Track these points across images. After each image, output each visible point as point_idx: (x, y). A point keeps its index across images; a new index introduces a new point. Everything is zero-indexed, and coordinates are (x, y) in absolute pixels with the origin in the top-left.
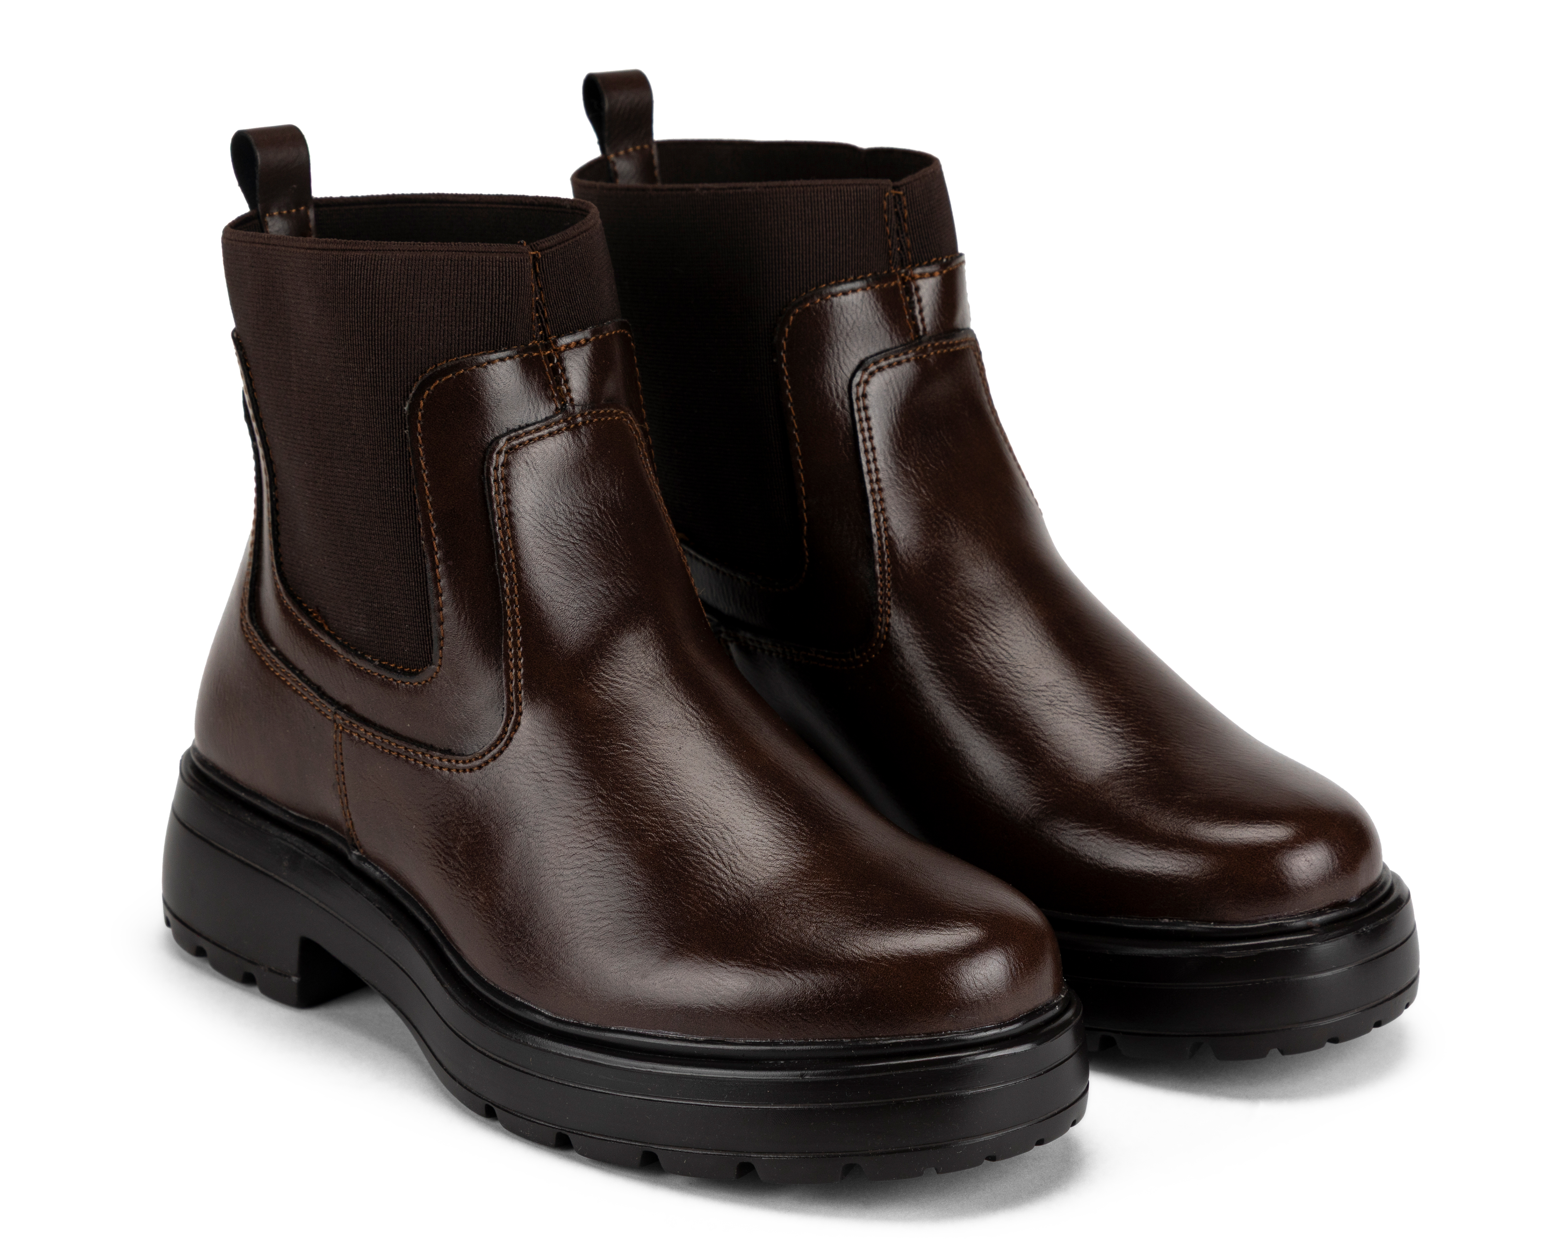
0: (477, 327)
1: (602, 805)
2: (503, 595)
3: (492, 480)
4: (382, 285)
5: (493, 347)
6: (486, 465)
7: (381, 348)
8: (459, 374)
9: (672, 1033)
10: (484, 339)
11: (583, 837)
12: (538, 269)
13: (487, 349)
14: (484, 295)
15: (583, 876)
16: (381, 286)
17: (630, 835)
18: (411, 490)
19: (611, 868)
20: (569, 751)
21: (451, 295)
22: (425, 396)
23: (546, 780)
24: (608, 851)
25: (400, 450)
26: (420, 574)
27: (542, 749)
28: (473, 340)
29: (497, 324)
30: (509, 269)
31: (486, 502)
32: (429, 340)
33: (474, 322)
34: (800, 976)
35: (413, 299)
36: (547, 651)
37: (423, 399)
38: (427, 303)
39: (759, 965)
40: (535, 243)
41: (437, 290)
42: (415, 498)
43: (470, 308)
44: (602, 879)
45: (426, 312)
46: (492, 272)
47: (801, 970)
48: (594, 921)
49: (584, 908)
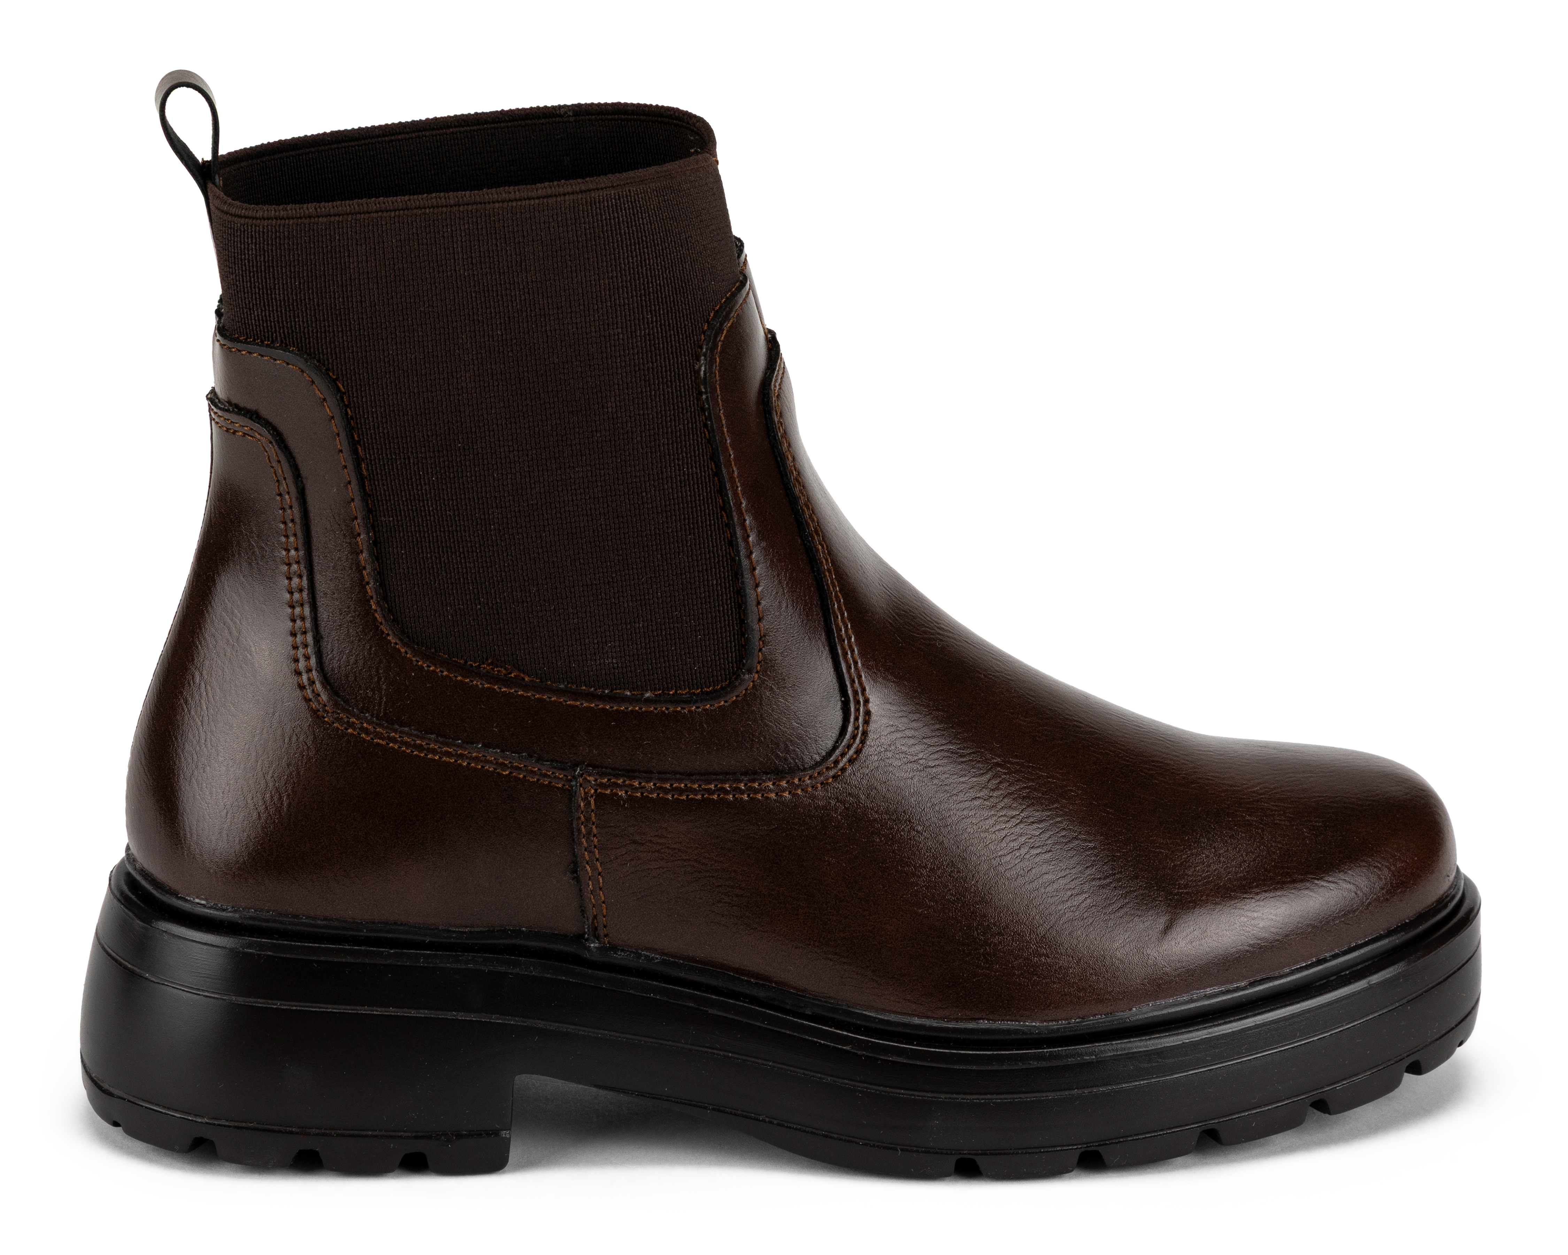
1: (1005, 774)
2: (820, 566)
3: (780, 434)
6: (771, 418)
7: (658, 302)
8: (737, 316)
9: (1208, 990)
11: (1005, 816)
15: (1027, 856)
17: (1052, 796)
19: (1055, 838)
20: (937, 726)
23: (930, 767)
24: (1041, 821)
25: (692, 422)
26: (725, 568)
27: (909, 733)
32: (704, 281)
34: (1330, 879)
39: (1284, 883)
44: (1050, 854)
47: (1327, 873)
48: (1067, 901)
49: (1047, 891)
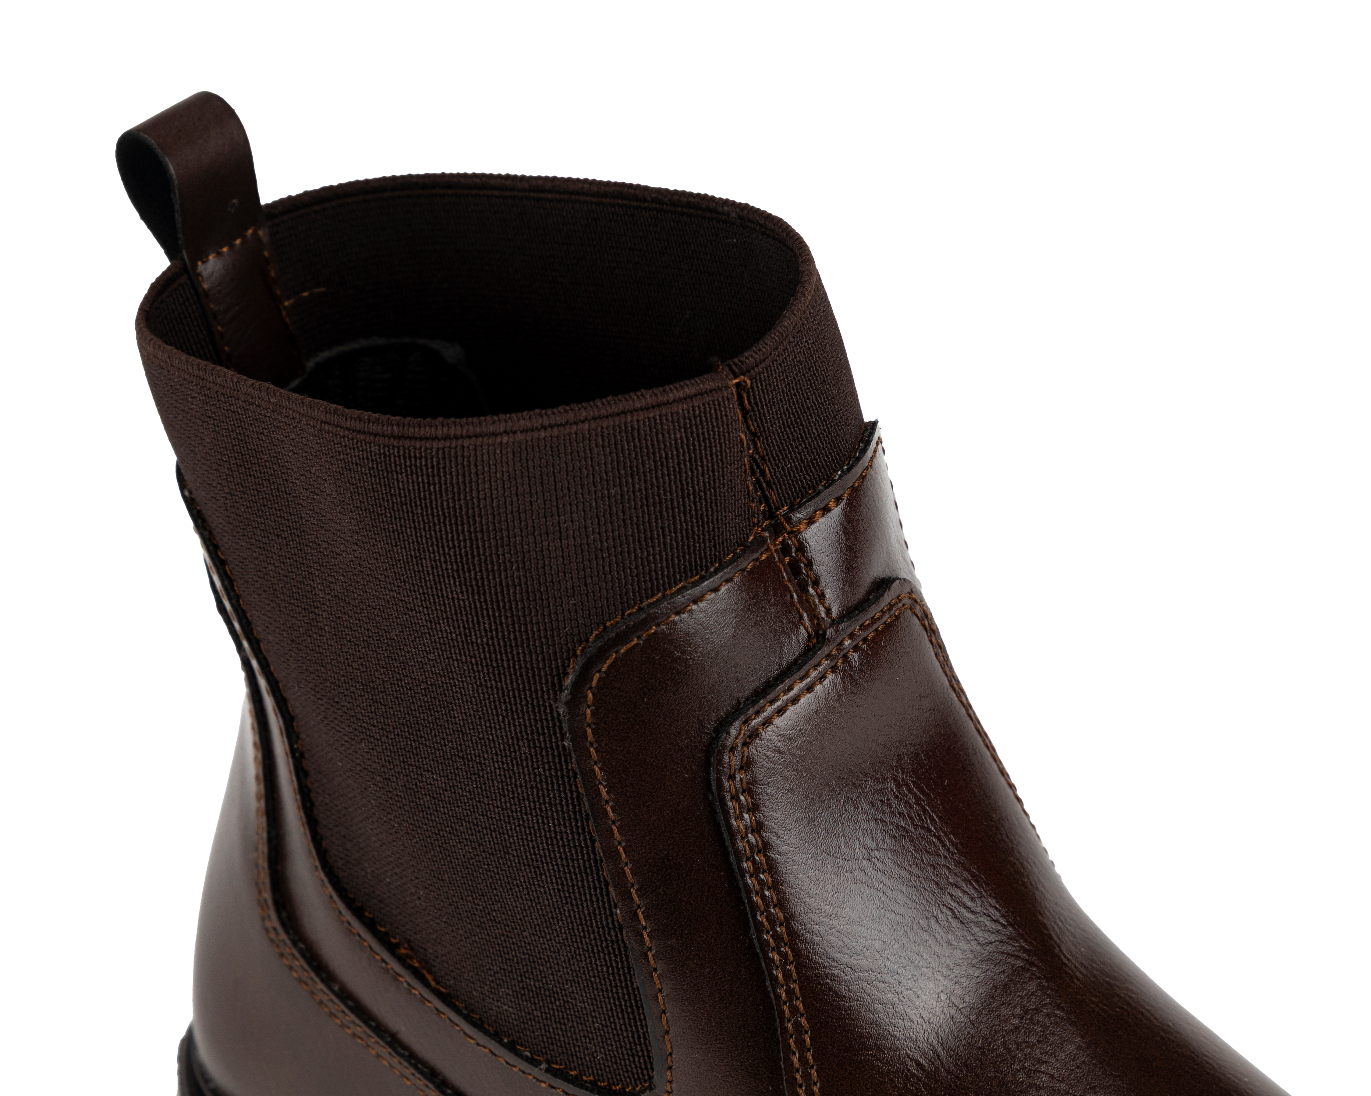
0: (665, 544)
2: (772, 985)
3: (728, 798)
4: (485, 499)
5: (696, 569)
6: (713, 776)
7: (499, 606)
8: (649, 636)
10: (679, 561)
12: (746, 402)
13: (686, 577)
14: (667, 485)
16: (482, 502)
18: (583, 829)
21: (613, 500)
22: (594, 683)
25: (556, 769)
26: (616, 956)
28: (662, 568)
29: (696, 529)
30: (703, 427)
31: (721, 834)
32: (586, 585)
33: (659, 536)
35: (545, 517)
36: (860, 1063)
37: (591, 688)
38: (572, 521)
40: (736, 360)
41: (586, 496)
42: (593, 841)
43: (649, 515)
45: (574, 538)
46: (676, 440)
